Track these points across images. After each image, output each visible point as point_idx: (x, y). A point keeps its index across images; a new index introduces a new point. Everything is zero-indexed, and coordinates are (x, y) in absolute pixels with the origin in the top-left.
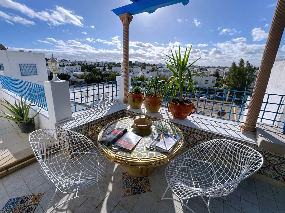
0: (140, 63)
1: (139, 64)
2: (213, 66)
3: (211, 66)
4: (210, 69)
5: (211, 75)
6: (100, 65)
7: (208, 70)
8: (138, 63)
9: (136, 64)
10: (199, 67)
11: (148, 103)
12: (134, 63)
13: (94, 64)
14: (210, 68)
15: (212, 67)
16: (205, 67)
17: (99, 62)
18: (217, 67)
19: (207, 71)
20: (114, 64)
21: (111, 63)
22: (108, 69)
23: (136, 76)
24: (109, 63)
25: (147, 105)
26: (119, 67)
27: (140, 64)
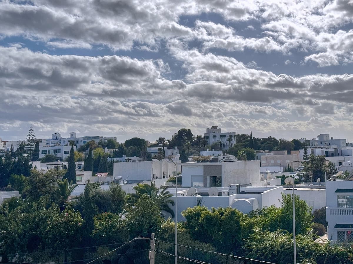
0: (228, 137)
1: (225, 141)
6: (44, 151)
8: (218, 139)
9: (212, 141)
12: (199, 138)
13: (15, 149)
17: (41, 141)
20: (111, 143)
21: (97, 141)
22: (86, 169)
23: (260, 202)
24: (88, 141)
26: (135, 158)
27: (230, 140)
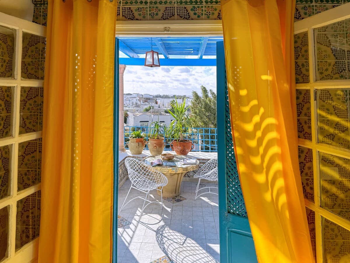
2: (165, 94)
3: (162, 94)
4: (162, 100)
5: (166, 112)
7: (159, 101)
10: (142, 96)
11: (155, 145)
14: (161, 97)
15: (164, 96)
16: (152, 97)
18: (171, 97)
19: (156, 103)
25: (154, 147)
